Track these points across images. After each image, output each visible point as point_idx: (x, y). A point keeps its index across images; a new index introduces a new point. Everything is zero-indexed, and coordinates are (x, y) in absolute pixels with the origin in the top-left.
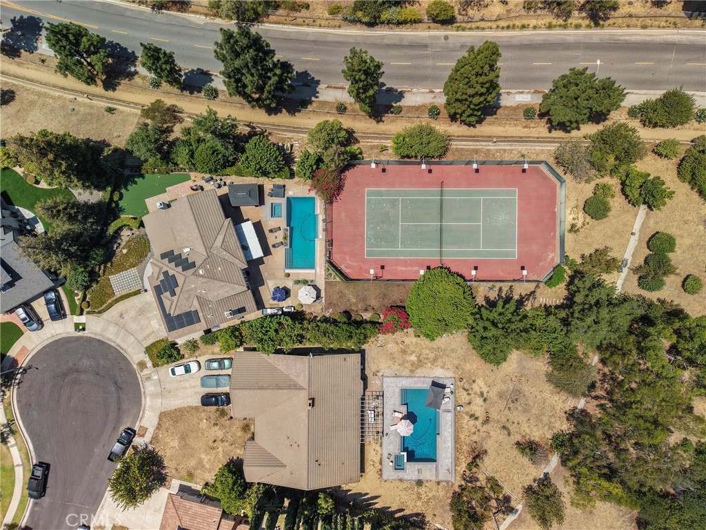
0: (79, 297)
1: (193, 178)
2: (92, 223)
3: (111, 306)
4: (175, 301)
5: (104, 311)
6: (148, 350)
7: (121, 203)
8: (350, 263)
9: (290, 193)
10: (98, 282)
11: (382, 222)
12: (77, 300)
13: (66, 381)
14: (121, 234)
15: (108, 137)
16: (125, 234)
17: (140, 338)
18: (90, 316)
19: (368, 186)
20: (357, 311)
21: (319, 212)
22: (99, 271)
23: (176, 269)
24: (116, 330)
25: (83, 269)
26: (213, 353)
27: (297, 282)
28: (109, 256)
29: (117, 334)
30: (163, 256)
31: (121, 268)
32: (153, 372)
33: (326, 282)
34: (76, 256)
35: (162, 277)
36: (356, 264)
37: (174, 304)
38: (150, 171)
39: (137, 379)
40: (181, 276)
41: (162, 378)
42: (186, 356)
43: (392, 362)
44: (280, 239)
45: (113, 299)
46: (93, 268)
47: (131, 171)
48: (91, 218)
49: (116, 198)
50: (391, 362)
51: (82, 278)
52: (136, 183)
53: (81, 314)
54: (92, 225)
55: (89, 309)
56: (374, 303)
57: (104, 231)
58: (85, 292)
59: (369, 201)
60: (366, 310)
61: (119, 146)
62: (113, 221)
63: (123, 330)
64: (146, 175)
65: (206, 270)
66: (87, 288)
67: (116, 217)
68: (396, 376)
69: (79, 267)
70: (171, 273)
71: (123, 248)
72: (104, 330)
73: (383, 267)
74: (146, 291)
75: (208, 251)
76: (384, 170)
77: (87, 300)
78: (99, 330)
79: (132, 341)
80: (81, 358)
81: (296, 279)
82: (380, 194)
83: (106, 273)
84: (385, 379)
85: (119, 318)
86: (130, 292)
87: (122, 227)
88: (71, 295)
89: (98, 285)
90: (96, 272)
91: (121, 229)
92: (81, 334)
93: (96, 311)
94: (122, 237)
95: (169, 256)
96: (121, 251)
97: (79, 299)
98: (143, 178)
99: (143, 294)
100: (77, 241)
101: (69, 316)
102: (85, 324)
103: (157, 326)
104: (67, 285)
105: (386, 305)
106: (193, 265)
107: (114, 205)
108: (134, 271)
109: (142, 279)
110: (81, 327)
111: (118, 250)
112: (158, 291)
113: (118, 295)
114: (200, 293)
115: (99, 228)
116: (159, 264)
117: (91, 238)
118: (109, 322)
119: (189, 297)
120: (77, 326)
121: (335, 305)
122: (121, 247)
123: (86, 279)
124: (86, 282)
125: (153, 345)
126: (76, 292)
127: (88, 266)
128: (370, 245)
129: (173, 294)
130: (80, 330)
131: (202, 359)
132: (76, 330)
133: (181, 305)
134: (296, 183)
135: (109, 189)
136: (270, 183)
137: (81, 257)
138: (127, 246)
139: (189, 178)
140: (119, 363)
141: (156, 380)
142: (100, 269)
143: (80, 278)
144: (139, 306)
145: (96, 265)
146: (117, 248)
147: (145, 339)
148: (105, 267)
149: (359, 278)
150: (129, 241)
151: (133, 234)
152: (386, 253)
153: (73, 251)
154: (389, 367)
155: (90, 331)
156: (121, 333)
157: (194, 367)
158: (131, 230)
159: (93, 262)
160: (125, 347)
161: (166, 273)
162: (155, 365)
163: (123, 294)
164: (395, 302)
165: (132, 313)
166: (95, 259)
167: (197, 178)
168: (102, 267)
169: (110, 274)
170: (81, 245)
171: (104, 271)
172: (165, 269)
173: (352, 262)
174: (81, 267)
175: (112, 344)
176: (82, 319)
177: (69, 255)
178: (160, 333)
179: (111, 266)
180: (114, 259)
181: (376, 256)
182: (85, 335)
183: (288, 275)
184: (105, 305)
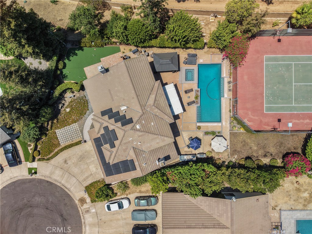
0: (31, 148)
1: (122, 50)
2: (42, 86)
3: (57, 154)
4: (115, 152)
5: (52, 158)
6: (88, 189)
7: (65, 71)
8: (252, 117)
9: (201, 61)
10: (46, 135)
11: (279, 83)
12: (30, 149)
13: (22, 214)
14: (65, 96)
15: (53, 21)
16: (68, 96)
17: (81, 179)
18: (41, 163)
19: (266, 53)
20: (257, 157)
21: (225, 75)
22: (47, 126)
23: (115, 124)
24: (61, 173)
25: (34, 125)
26: (140, 192)
27: (207, 133)
28: (56, 114)
29: (62, 176)
30: (103, 113)
31: (65, 123)
32: (91, 206)
33: (230, 133)
34: (28, 114)
35: (102, 132)
36: (256, 118)
37: (113, 154)
38: (88, 45)
39: (79, 212)
40: (121, 131)
41: (99, 211)
42: (119, 194)
43: (288, 199)
44: (193, 99)
45: (59, 149)
46: (42, 124)
47: (72, 45)
48: (40, 82)
49: (60, 66)
50: (286, 199)
51: (34, 132)
52: (76, 55)
53: (34, 160)
54: (41, 88)
55: (40, 157)
56: (272, 150)
57: (51, 94)
58: (36, 143)
59: (267, 65)
60: (265, 156)
61: (62, 27)
62: (59, 85)
63: (67, 173)
64: (85, 48)
65: (142, 125)
66: (38, 140)
67: (61, 82)
68: (292, 210)
69: (31, 123)
70: (111, 128)
71: (67, 108)
72: (52, 173)
73: (279, 120)
74: (85, 141)
75: (143, 108)
76: (279, 40)
77: (38, 149)
78: (47, 173)
79: (74, 182)
80: (34, 196)
81: (206, 130)
82: (276, 60)
83: (53, 128)
84: (283, 213)
85: (63, 164)
86: (73, 142)
87: (66, 90)
88: (25, 146)
89: (47, 137)
90: (45, 127)
91: (65, 91)
92: (34, 176)
93: (46, 158)
94: (65, 99)
95: (108, 113)
96: (65, 110)
97: (31, 149)
98: (83, 50)
99: (83, 144)
100: (28, 101)
101: (24, 163)
102: (37, 168)
103: (94, 170)
104: (21, 138)
105: (282, 151)
106: (130, 121)
107: (59, 72)
108: (75, 126)
109: (82, 132)
110: (33, 171)
111: (63, 109)
112: (98, 143)
113: (63, 145)
114: (136, 145)
115: (47, 91)
116: (100, 120)
117: (41, 99)
118: (56, 167)
119: (127, 149)
120: (30, 170)
121: (239, 152)
122: (65, 106)
123: (36, 133)
124: (37, 135)
125: (92, 185)
126: (29, 143)
127: (38, 122)
128: (269, 102)
129: (113, 146)
130: (32, 174)
131: (132, 197)
132: (29, 174)
133: (119, 155)
134: (205, 52)
135: (55, 58)
136: (184, 53)
137: (32, 115)
138: (70, 106)
139: (119, 50)
140: (64, 199)
141: (93, 212)
142: (48, 124)
143: (32, 132)
144: (80, 154)
145: (45, 121)
146: (62, 108)
147: (85, 180)
148: (52, 123)
149: (259, 130)
150: (71, 102)
151: (74, 96)
152: (282, 108)
153: (25, 110)
154: (286, 203)
155: (41, 174)
156: (66, 176)
157: (125, 203)
158: (73, 92)
159: (43, 119)
160: (69, 186)
161: (106, 128)
162: (93, 201)
163: (67, 144)
164: (289, 149)
165: (74, 160)
166: (44, 117)
167: (126, 50)
168: (50, 123)
169: (56, 128)
170: (32, 105)
171: (52, 126)
172: (105, 124)
173: (254, 116)
174: (33, 123)
175: (59, 184)
176: (35, 165)
177: (22, 114)
178: (97, 175)
179: (57, 122)
180: (59, 117)
181: (273, 111)
182: (37, 177)
183: (199, 128)
184: (53, 153)
